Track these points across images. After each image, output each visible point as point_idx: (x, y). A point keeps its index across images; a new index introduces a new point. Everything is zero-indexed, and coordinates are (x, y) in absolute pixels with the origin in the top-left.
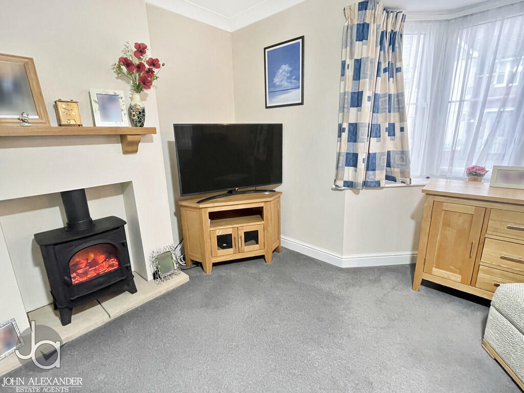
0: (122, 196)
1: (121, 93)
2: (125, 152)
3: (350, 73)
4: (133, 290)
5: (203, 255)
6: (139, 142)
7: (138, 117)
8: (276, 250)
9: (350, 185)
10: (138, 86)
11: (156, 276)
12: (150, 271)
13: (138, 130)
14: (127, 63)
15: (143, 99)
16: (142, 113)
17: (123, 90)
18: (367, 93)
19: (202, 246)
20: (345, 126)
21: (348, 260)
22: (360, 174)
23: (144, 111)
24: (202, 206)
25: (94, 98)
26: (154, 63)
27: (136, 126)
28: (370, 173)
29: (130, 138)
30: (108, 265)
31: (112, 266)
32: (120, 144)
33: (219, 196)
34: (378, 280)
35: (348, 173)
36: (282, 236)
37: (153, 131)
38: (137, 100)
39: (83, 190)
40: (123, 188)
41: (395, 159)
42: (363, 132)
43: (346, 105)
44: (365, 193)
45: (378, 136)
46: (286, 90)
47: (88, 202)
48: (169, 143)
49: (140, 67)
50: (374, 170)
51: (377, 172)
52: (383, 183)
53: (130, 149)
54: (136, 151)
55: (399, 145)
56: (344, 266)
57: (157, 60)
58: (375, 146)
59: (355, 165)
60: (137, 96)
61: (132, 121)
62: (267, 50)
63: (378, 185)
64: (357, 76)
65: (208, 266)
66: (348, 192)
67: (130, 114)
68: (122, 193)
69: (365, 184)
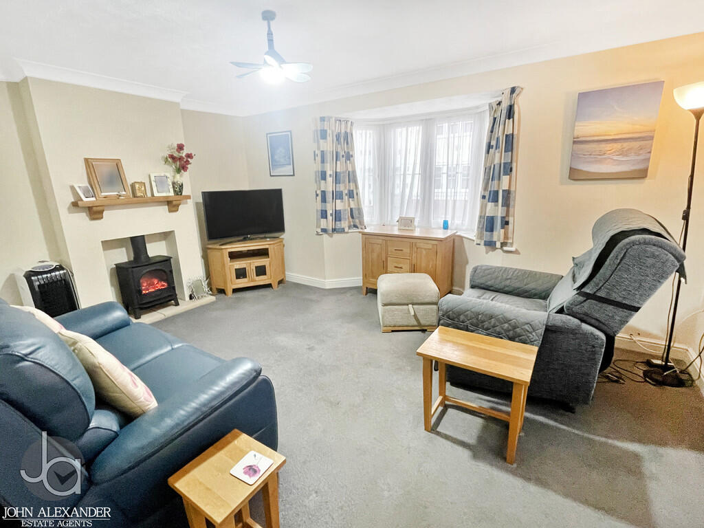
0: (164, 242)
1: (168, 175)
2: (170, 211)
3: (319, 159)
4: (177, 304)
5: (225, 282)
6: (180, 204)
7: (178, 189)
8: (280, 282)
9: (324, 231)
10: (179, 169)
11: (191, 298)
12: (187, 293)
13: (178, 198)
14: (172, 157)
15: (181, 176)
16: (181, 186)
17: (168, 172)
18: (329, 172)
19: (225, 276)
20: (319, 192)
21: (329, 283)
22: (328, 223)
23: (182, 185)
24: (223, 247)
25: (153, 179)
26: (189, 156)
27: (178, 194)
28: (337, 223)
29: (174, 203)
30: (160, 285)
31: (163, 286)
32: (167, 207)
33: (235, 242)
34: (345, 292)
35: (323, 223)
36: (286, 273)
37: (189, 197)
38: (179, 179)
39: (143, 236)
40: (167, 236)
41: (356, 213)
42: (329, 197)
43: (318, 179)
44: (336, 236)
45: (341, 198)
46: (283, 165)
47: (147, 245)
48: (197, 204)
49: (181, 159)
50: (340, 220)
51: (342, 222)
52: (346, 230)
53: (174, 209)
54: (177, 210)
55: (357, 204)
56: (328, 287)
57: (191, 154)
58: (340, 205)
59: (326, 218)
60: (178, 176)
61: (175, 191)
62: (268, 135)
63: (342, 231)
64: (323, 161)
65: (229, 291)
66: (325, 236)
67: (174, 187)
68: (165, 239)
69: (334, 230)
